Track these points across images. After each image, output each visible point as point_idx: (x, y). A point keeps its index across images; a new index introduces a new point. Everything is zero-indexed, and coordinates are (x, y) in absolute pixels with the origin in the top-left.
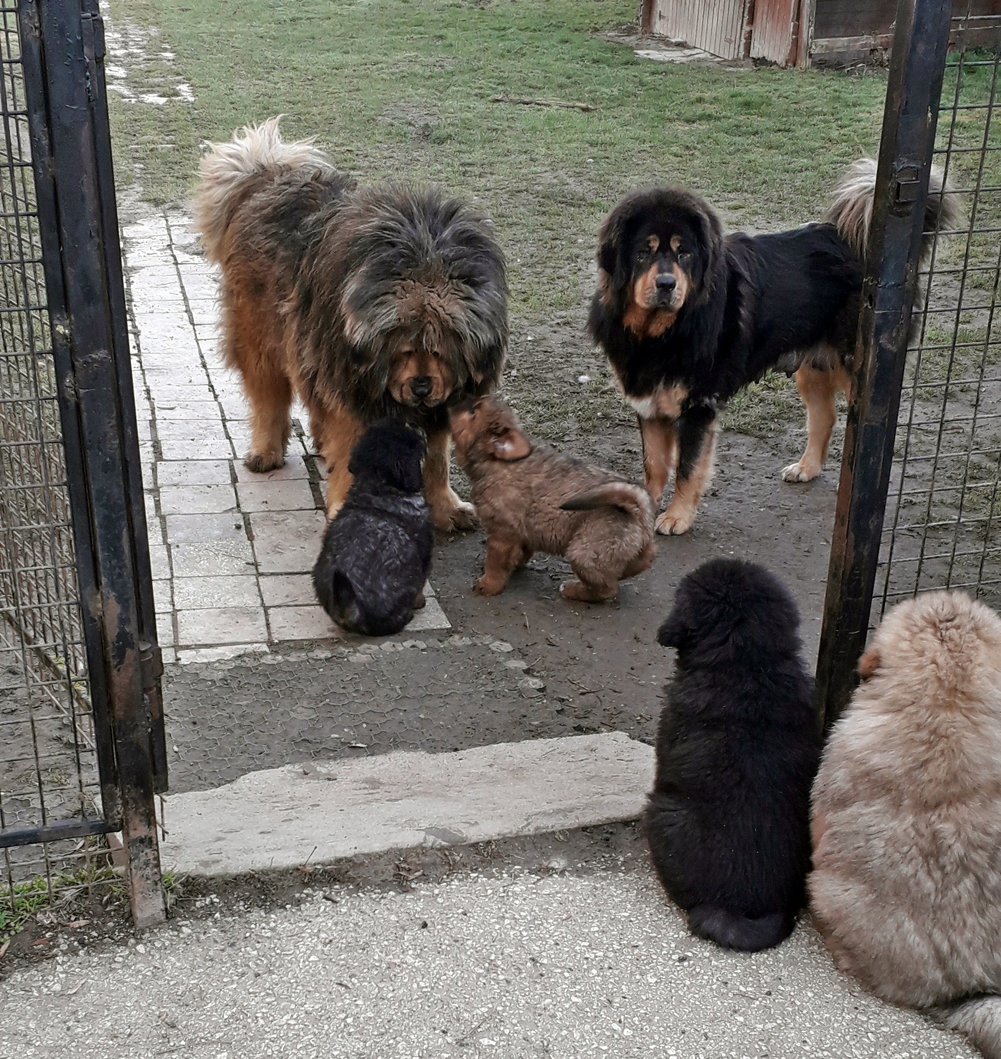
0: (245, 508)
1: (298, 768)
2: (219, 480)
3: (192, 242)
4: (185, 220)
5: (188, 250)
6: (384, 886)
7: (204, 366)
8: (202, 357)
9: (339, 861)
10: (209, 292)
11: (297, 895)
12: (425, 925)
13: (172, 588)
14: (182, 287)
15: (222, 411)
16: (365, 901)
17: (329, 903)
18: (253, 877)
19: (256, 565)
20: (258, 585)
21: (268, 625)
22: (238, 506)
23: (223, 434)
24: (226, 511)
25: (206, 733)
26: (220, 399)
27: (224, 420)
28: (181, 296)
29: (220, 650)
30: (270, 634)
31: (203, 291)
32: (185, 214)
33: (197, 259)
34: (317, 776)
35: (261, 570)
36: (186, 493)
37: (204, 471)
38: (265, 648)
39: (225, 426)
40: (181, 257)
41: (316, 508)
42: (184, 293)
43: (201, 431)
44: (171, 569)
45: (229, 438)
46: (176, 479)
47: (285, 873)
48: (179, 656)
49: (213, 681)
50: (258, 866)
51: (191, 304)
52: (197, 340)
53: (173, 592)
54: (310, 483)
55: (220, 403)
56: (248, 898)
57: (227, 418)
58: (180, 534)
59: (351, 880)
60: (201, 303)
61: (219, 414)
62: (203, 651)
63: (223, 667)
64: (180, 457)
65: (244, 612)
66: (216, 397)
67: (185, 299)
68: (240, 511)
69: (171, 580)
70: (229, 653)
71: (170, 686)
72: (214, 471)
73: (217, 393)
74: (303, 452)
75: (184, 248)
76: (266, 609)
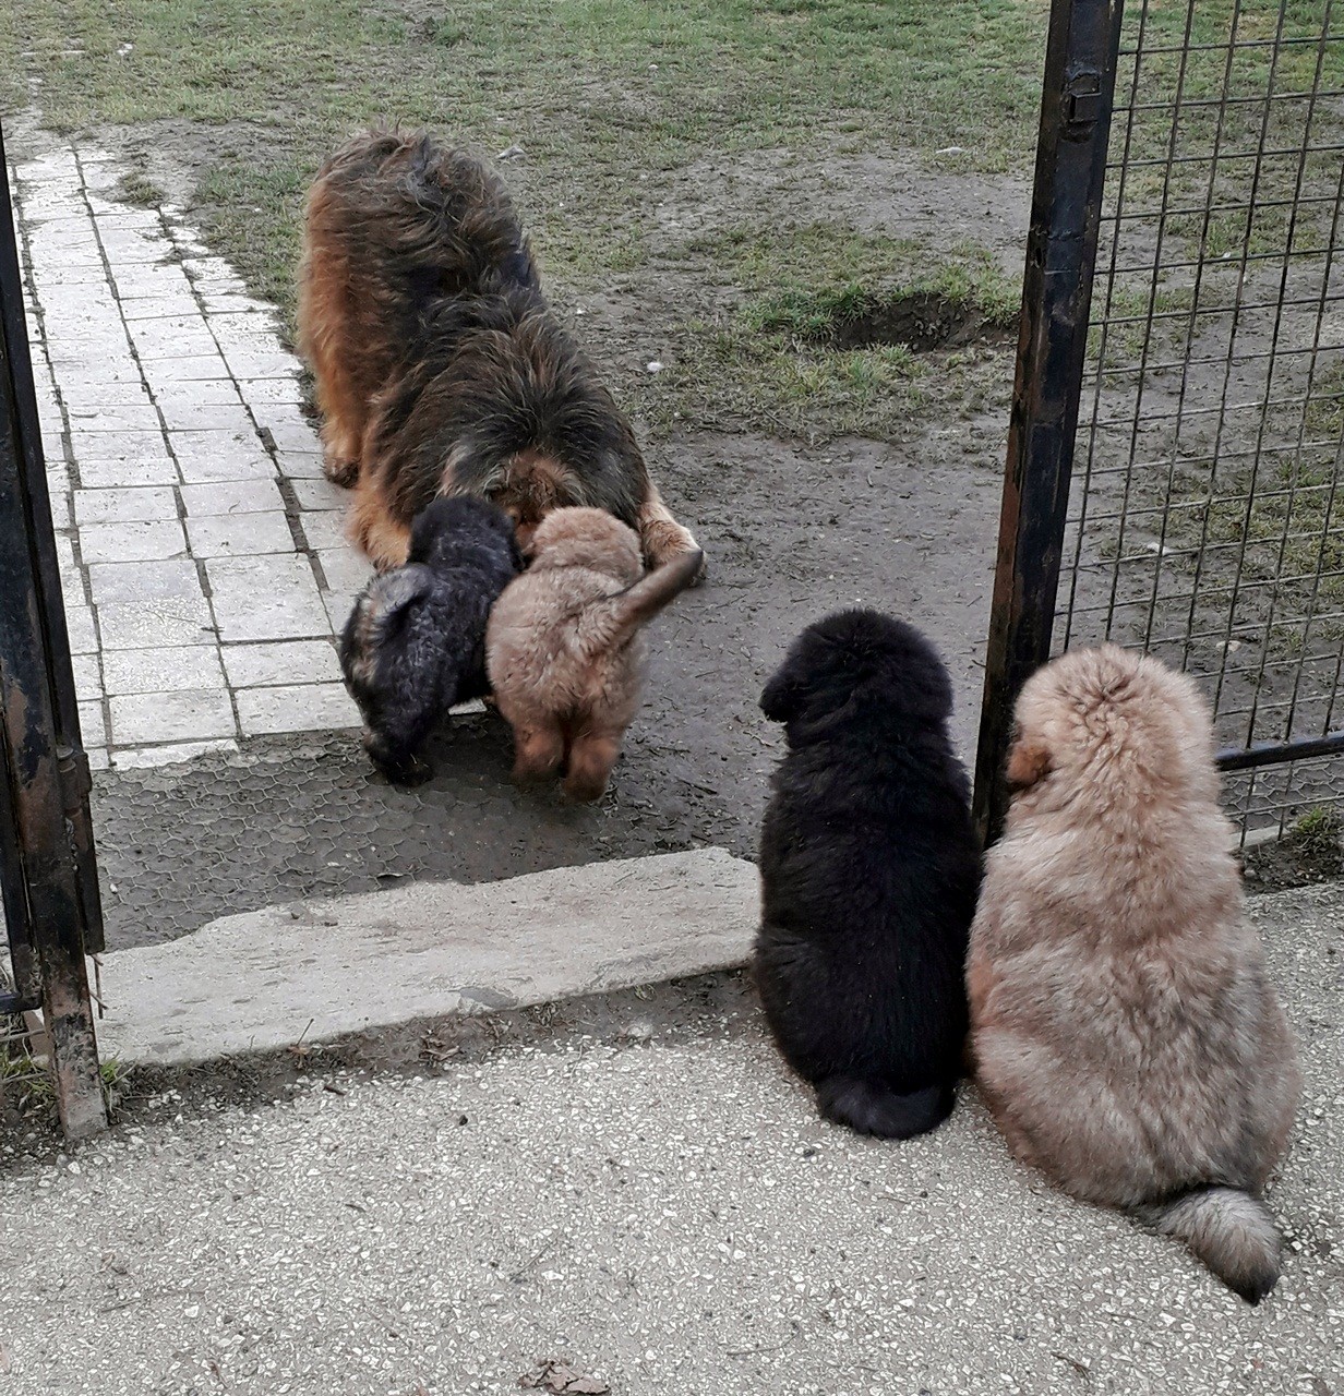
0: (197, 553)
1: (284, 910)
2: (160, 514)
3: (113, 184)
4: (103, 155)
5: (107, 195)
6: (406, 1069)
7: (135, 356)
8: (131, 343)
9: (344, 1037)
10: (138, 254)
11: (289, 1086)
12: (464, 1121)
13: (101, 665)
14: (101, 248)
15: (162, 419)
16: (383, 1090)
17: (332, 1095)
18: (226, 1063)
19: (216, 630)
20: (220, 658)
21: (236, 713)
22: (189, 549)
23: (164, 450)
24: (171, 557)
25: (154, 865)
26: (158, 402)
27: (165, 431)
28: (99, 260)
29: (171, 749)
30: (239, 726)
31: (129, 252)
32: (101, 146)
33: (120, 208)
34: (311, 921)
35: (223, 639)
36: (117, 533)
37: (139, 503)
38: (232, 745)
39: (166, 439)
40: (98, 205)
41: (297, 551)
42: (103, 255)
43: (133, 447)
44: (99, 639)
45: (172, 455)
46: (102, 515)
47: (270, 1056)
48: (114, 760)
49: (163, 794)
50: (234, 1048)
51: (114, 270)
52: (124, 321)
53: (102, 671)
54: (287, 516)
55: (158, 408)
56: (221, 1093)
57: (170, 428)
58: (109, 591)
59: (362, 1063)
60: (128, 268)
61: (158, 422)
62: (147, 752)
63: (175, 773)
64: (104, 484)
65: (201, 696)
66: (152, 399)
67: (106, 263)
68: (191, 557)
69: (99, 654)
70: (182, 754)
71: (103, 801)
72: (153, 501)
73: (154, 393)
74: (276, 474)
75: (102, 194)
76: (232, 691)
